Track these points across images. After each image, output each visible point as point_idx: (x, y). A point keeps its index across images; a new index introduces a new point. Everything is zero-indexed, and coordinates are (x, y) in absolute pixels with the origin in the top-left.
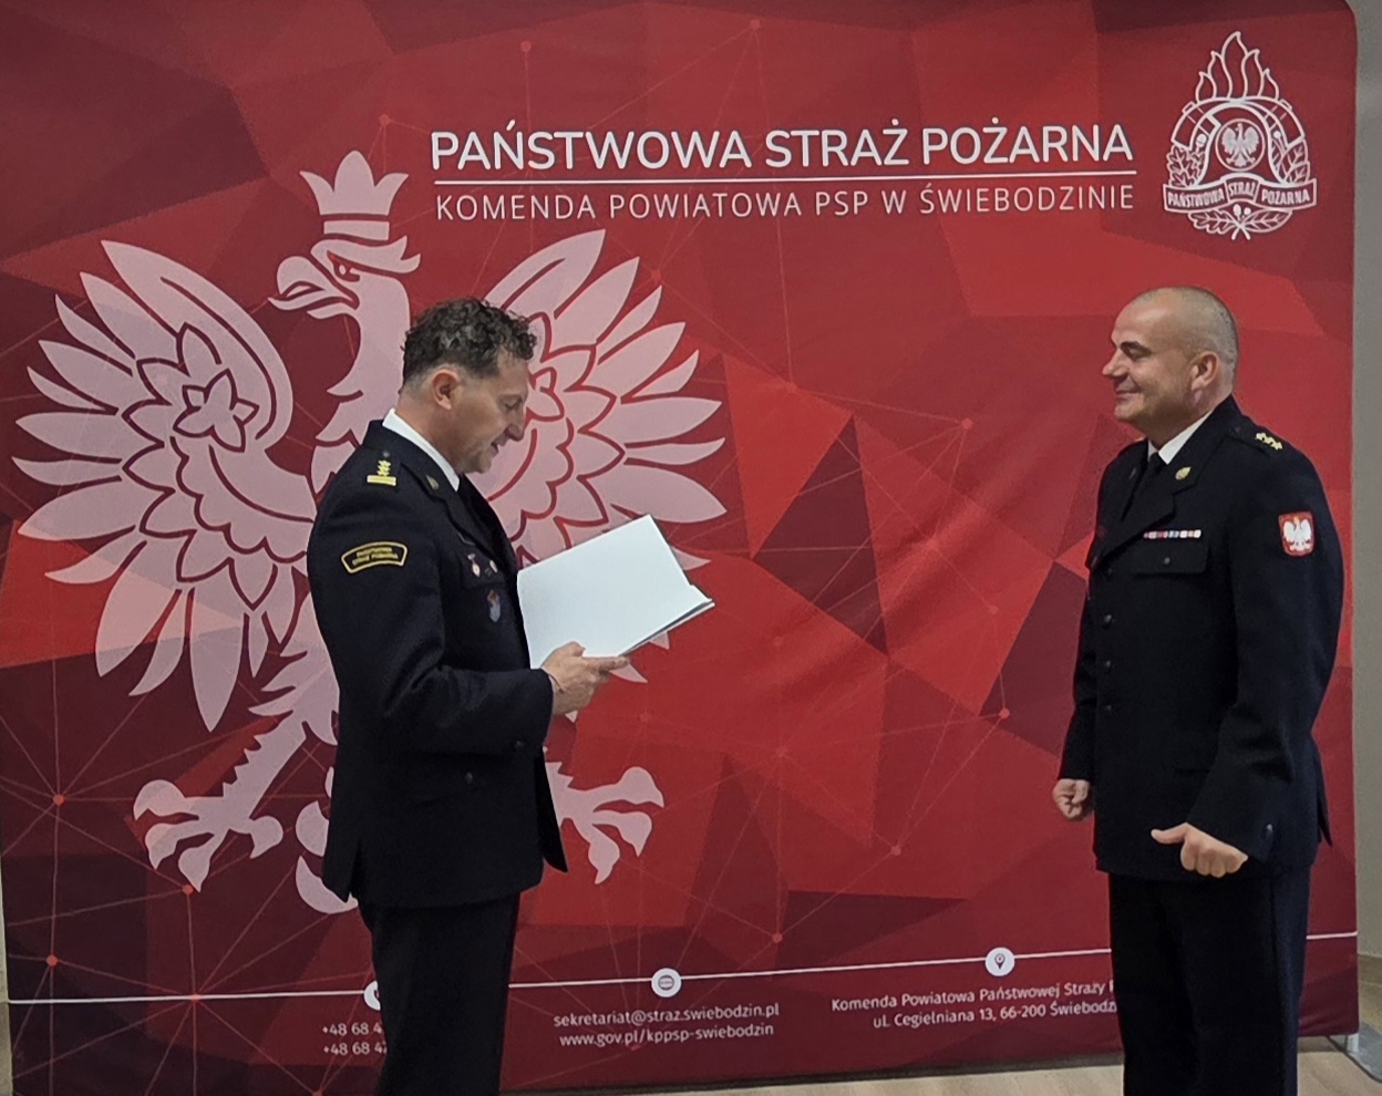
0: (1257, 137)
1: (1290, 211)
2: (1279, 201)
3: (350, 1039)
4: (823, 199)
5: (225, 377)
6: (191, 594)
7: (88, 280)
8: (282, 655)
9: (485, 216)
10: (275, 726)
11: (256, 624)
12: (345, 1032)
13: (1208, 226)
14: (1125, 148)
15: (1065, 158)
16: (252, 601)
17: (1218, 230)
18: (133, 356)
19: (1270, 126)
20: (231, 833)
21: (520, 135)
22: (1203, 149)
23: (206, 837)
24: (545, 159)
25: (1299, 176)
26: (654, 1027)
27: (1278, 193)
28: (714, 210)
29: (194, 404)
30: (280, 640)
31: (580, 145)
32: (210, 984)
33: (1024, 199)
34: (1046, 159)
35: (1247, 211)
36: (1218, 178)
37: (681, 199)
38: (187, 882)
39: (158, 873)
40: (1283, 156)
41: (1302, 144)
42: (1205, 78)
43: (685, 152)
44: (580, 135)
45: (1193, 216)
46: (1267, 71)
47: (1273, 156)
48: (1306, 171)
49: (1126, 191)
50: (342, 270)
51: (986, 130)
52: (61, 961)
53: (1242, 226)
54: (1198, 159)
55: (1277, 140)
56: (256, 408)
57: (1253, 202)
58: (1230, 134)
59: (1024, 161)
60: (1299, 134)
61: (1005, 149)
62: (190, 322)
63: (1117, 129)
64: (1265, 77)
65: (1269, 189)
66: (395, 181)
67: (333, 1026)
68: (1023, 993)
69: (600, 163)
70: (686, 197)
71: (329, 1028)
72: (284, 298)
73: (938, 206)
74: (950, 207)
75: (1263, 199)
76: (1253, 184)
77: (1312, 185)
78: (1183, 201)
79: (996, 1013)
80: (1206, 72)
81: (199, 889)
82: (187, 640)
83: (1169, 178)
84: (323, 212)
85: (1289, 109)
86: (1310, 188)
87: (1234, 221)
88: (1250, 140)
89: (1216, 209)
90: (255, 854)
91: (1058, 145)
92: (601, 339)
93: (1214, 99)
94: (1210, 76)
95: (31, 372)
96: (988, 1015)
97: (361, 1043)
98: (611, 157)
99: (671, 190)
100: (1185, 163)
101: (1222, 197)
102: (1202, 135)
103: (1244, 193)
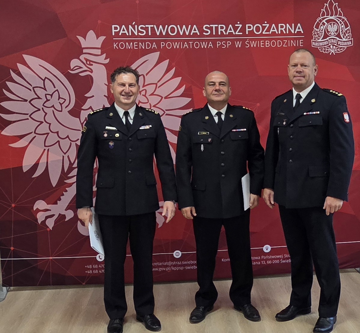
0: (337, 27)
1: (346, 47)
2: (343, 44)
3: (93, 269)
4: (219, 43)
5: (57, 92)
6: (48, 150)
8: (73, 166)
9: (127, 48)
10: (71, 185)
11: (66, 158)
12: (91, 267)
13: (323, 51)
14: (301, 30)
15: (285, 33)
16: (65, 152)
17: (326, 52)
18: (31, 86)
19: (341, 24)
20: (60, 214)
21: (136, 26)
22: (322, 30)
23: (53, 215)
24: (143, 33)
25: (348, 38)
26: (175, 266)
27: (343, 42)
28: (189, 46)
29: (48, 99)
30: (72, 163)
31: (153, 29)
32: (55, 254)
33: (273, 44)
34: (280, 33)
35: (334, 47)
36: (326, 38)
37: (180, 44)
38: (48, 227)
39: (40, 225)
40: (344, 32)
41: (349, 29)
42: (323, 11)
43: (181, 31)
44: (153, 26)
45: (319, 48)
46: (340, 9)
47: (341, 32)
48: (350, 36)
49: (301, 42)
50: (88, 63)
51: (263, 25)
52: (15, 249)
53: (333, 51)
54: (321, 33)
55: (342, 28)
56: (65, 100)
57: (336, 45)
58: (330, 26)
59: (274, 34)
60: (348, 26)
61: (268, 30)
62: (47, 77)
63: (299, 25)
64: (339, 10)
65: (340, 41)
66: (102, 38)
67: (88, 266)
68: (273, 257)
69: (158, 34)
70: (182, 43)
71: (87, 266)
72: (72, 70)
73: (250, 45)
74: (253, 46)
75: (338, 44)
76: (336, 40)
77: (352, 40)
78: (317, 44)
79: (266, 262)
80: (323, 9)
81: (51, 229)
82: (47, 162)
83: (313, 38)
84: (82, 47)
85: (346, 19)
86: (351, 41)
87: (331, 50)
88: (335, 28)
89: (326, 46)
90: (66, 220)
92: (158, 82)
93: (325, 17)
94: (324, 10)
95: (4, 90)
96: (264, 263)
97: (95, 270)
98: (161, 33)
99: (178, 41)
100: (317, 34)
101: (327, 43)
102: (322, 26)
103: (333, 42)
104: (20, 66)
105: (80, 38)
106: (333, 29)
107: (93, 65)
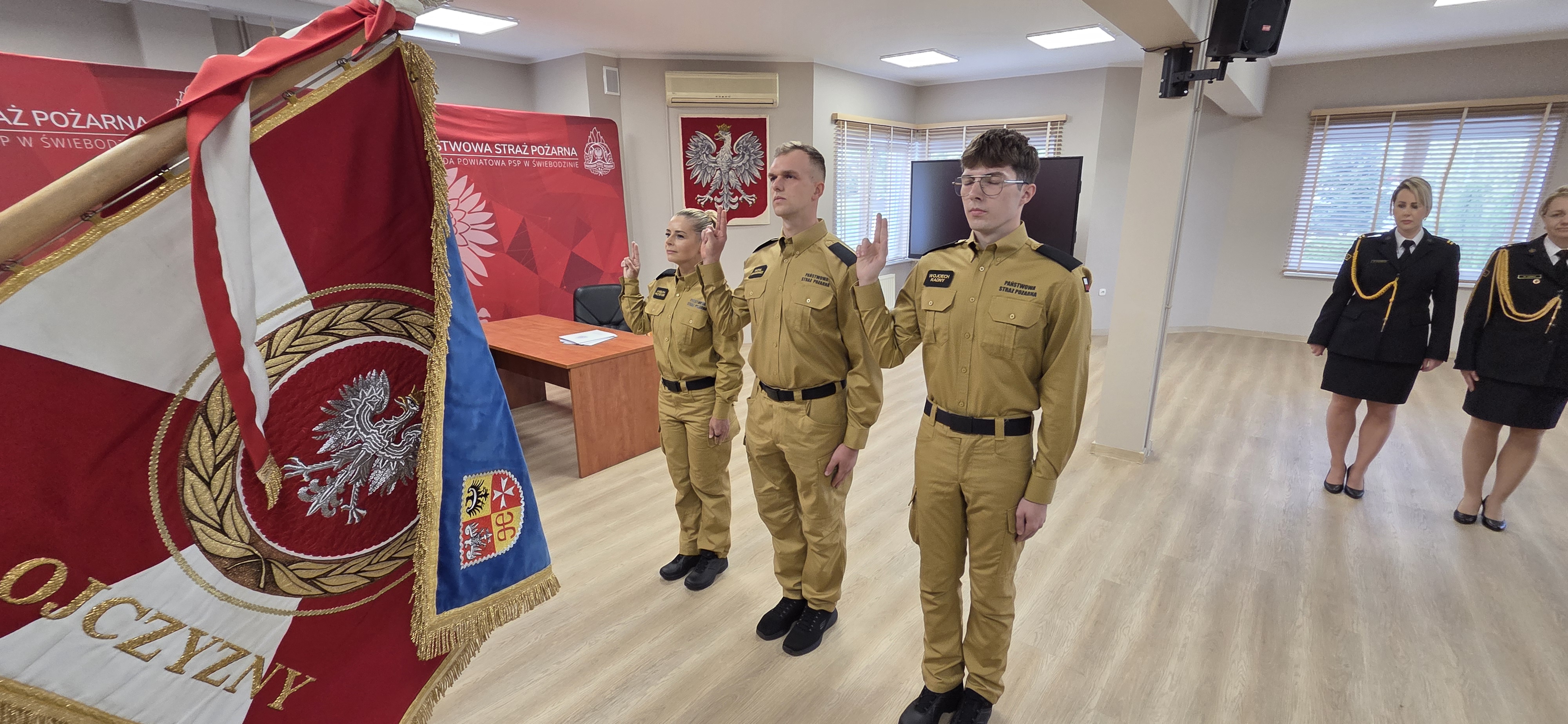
1: (609, 170)
2: (607, 167)
4: (511, 162)
13: (594, 173)
14: (575, 153)
15: (563, 155)
17: (596, 173)
19: (604, 149)
22: (591, 154)
27: (607, 165)
28: (484, 163)
33: (555, 164)
34: (559, 155)
35: (601, 170)
36: (595, 162)
40: (607, 156)
41: (610, 154)
45: (590, 170)
46: (602, 137)
47: (605, 156)
48: (611, 161)
49: (576, 163)
53: (601, 173)
54: (590, 156)
55: (605, 152)
57: (602, 167)
58: (596, 151)
59: (554, 155)
60: (610, 152)
61: (550, 152)
63: (574, 150)
65: (604, 165)
70: (477, 160)
74: (540, 166)
75: (604, 167)
78: (589, 166)
80: (590, 136)
83: (585, 161)
85: (607, 146)
86: (612, 164)
87: (599, 172)
88: (600, 152)
89: (595, 169)
91: (561, 152)
93: (592, 142)
99: (473, 158)
100: (588, 157)
102: (590, 151)
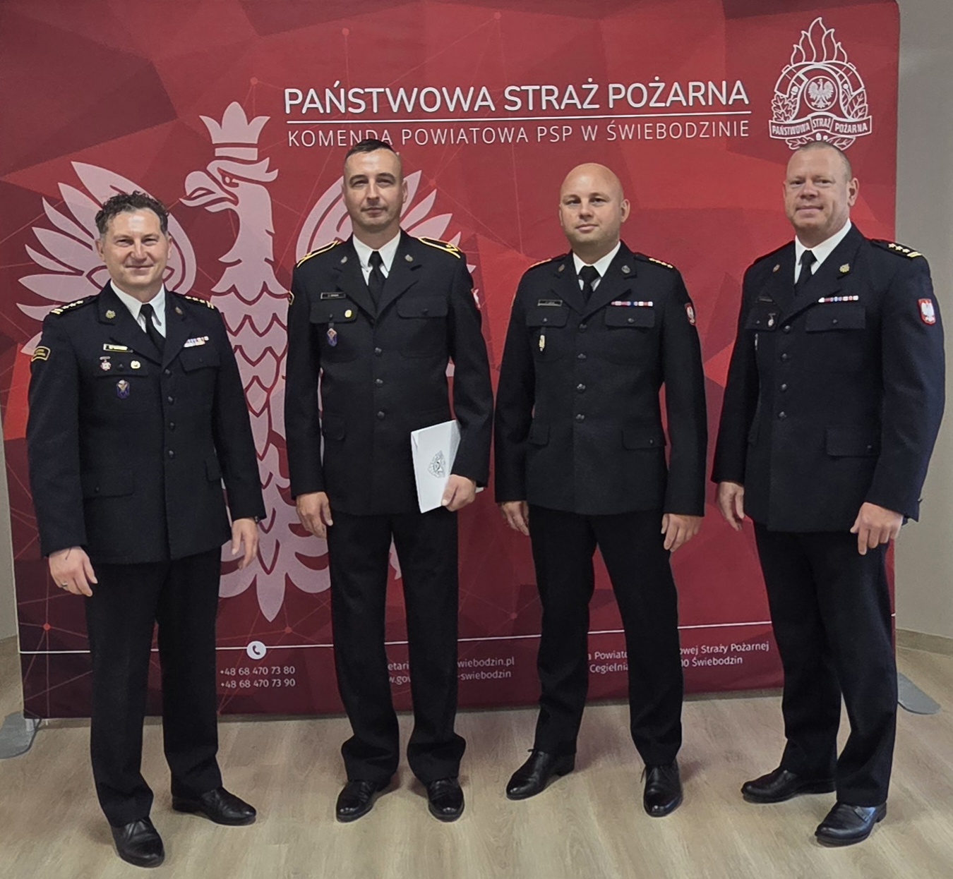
0: (832, 88)
1: (854, 137)
2: (847, 130)
3: (238, 678)
7: (63, 187)
9: (321, 145)
12: (235, 673)
14: (744, 96)
18: (92, 237)
19: (841, 81)
21: (342, 91)
22: (795, 96)
24: (359, 106)
25: (860, 114)
27: (846, 126)
28: (471, 139)
31: (382, 96)
35: (825, 137)
36: (806, 116)
37: (449, 133)
40: (850, 100)
41: (862, 92)
42: (797, 48)
43: (451, 100)
44: (382, 90)
45: (788, 140)
46: (839, 44)
47: (843, 101)
48: (865, 111)
50: (227, 180)
51: (651, 85)
52: (53, 628)
54: (792, 103)
55: (846, 90)
56: (173, 270)
57: (829, 132)
58: (814, 87)
59: (676, 106)
60: (860, 86)
64: (838, 47)
65: (840, 123)
66: (261, 121)
67: (227, 670)
69: (395, 109)
71: (224, 671)
72: (189, 198)
73: (619, 135)
75: (836, 130)
76: (829, 119)
77: (869, 119)
78: (781, 131)
80: (798, 44)
83: (773, 116)
84: (214, 142)
85: (854, 70)
86: (867, 121)
88: (828, 90)
89: (804, 136)
91: (699, 95)
93: (803, 63)
94: (800, 47)
95: (27, 247)
97: (245, 680)
98: (402, 105)
99: (442, 126)
100: (784, 106)
101: (808, 128)
102: (795, 87)
103: (823, 126)
104: (66, 190)
105: (208, 121)
106: (821, 93)
107: (240, 185)
